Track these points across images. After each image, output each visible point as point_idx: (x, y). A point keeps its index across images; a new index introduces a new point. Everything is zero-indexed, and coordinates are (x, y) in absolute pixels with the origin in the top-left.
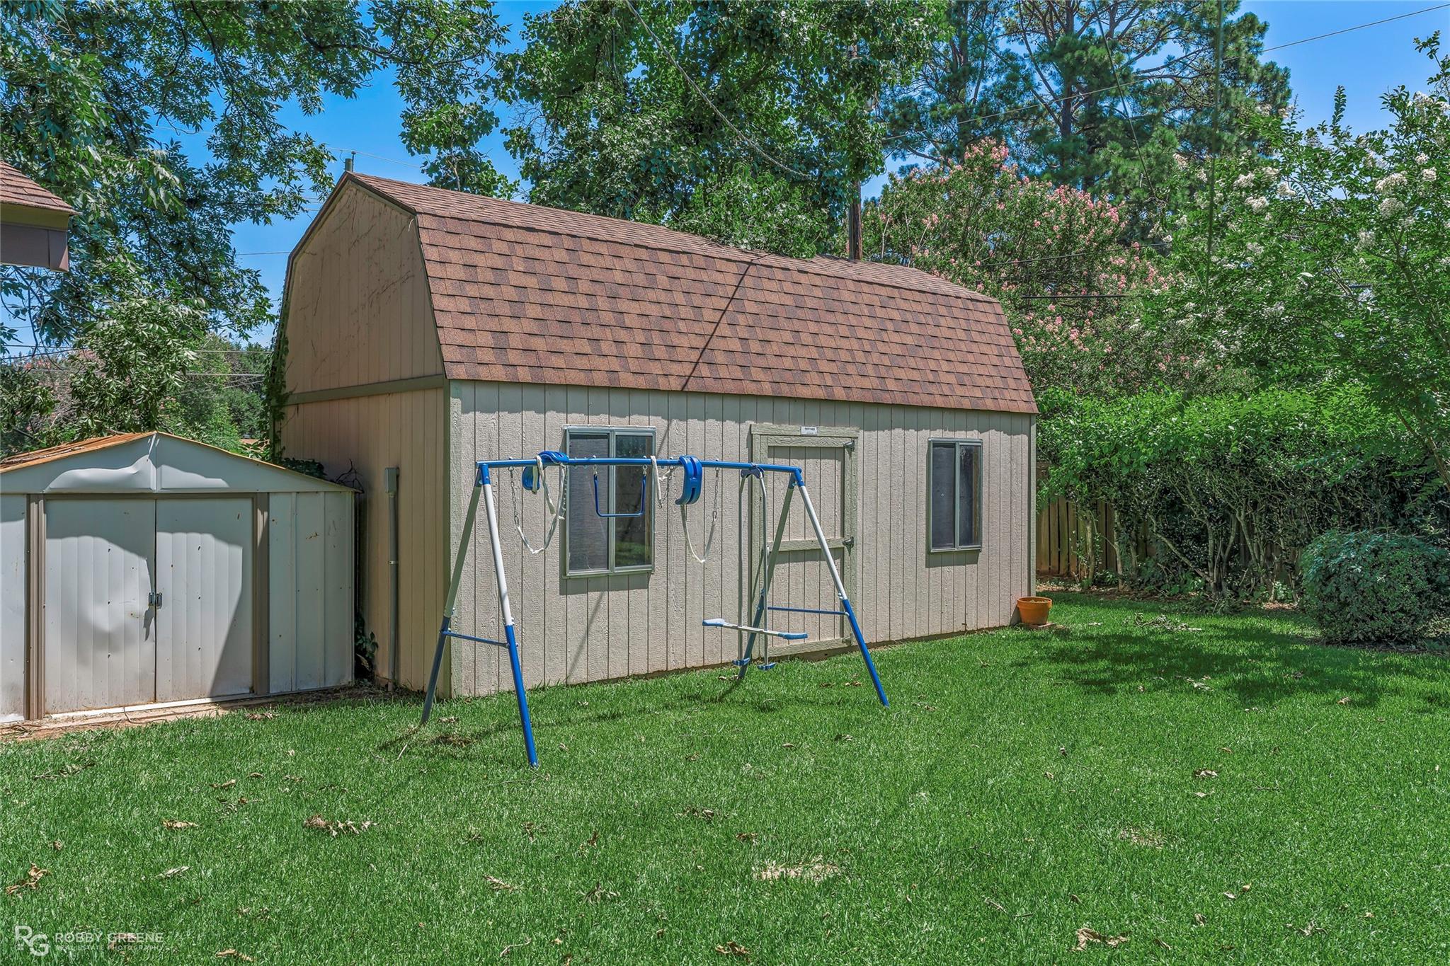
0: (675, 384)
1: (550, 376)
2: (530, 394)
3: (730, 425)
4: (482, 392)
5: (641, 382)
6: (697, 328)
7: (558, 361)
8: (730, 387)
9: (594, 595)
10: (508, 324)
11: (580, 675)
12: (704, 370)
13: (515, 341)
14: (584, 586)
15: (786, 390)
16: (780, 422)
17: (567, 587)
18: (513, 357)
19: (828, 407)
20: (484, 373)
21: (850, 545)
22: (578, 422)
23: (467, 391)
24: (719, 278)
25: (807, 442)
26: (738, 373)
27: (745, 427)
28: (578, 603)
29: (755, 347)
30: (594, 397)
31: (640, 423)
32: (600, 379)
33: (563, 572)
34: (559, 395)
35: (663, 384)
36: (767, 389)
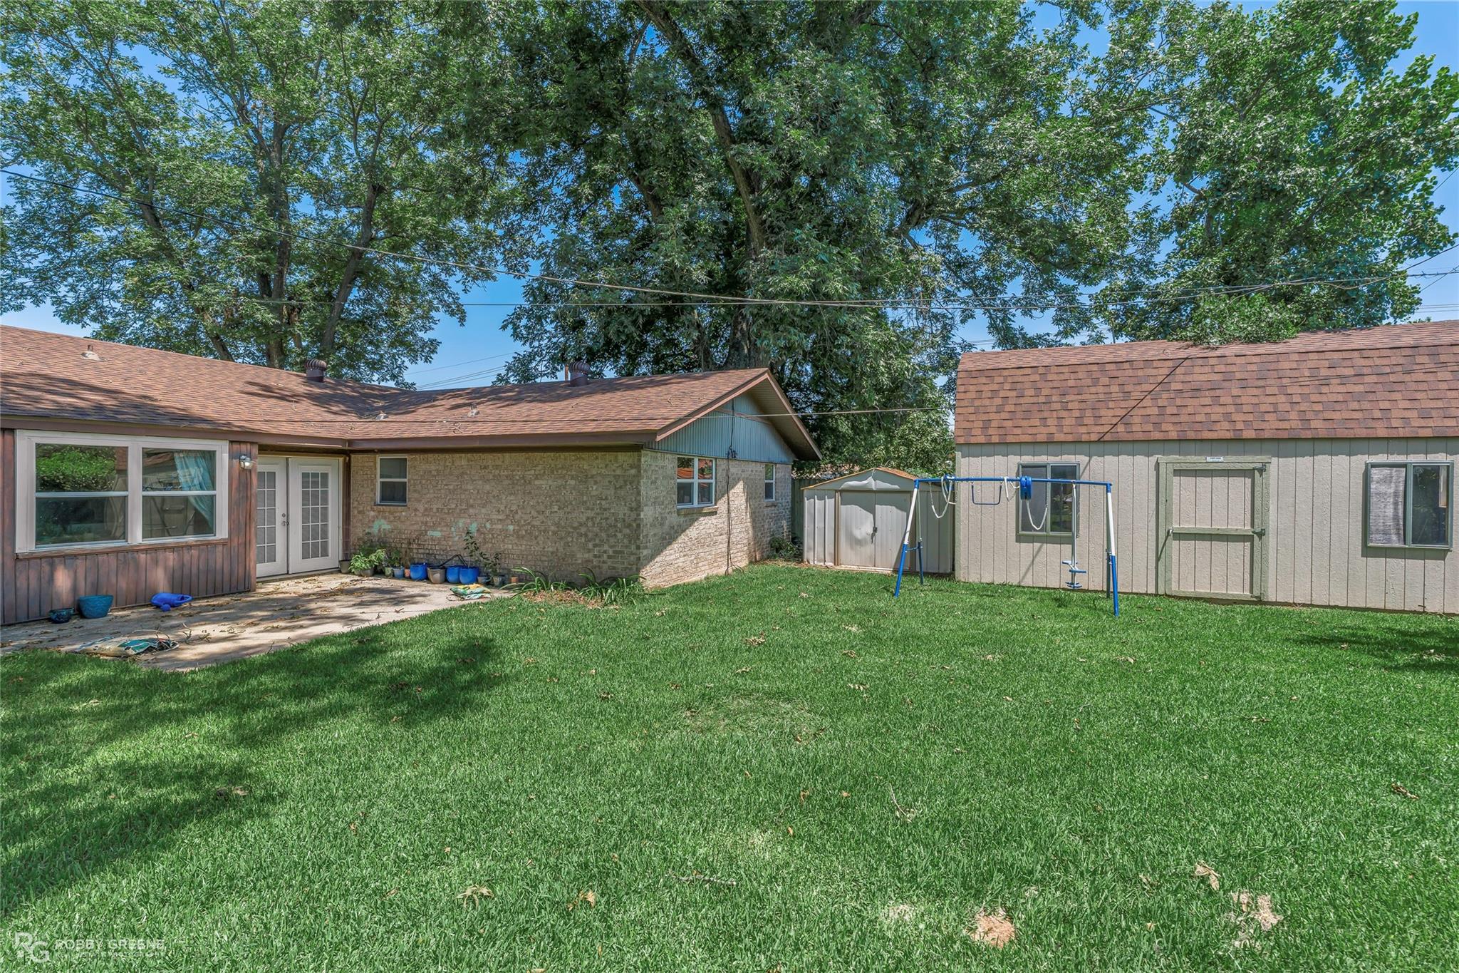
0: (1094, 437)
1: (1010, 439)
2: (998, 448)
3: (1140, 459)
4: (973, 449)
5: (1070, 438)
6: (1123, 404)
7: (1018, 431)
8: (1141, 436)
9: (1037, 545)
10: (992, 416)
11: (1028, 582)
12: (1121, 428)
13: (994, 424)
14: (1032, 539)
15: (1191, 435)
16: (1186, 454)
17: (1019, 539)
18: (991, 431)
19: (1236, 443)
20: (973, 440)
21: (1261, 534)
22: (1027, 459)
23: (965, 449)
24: (1154, 372)
25: (1212, 467)
26: (1150, 427)
27: (1153, 459)
28: (1027, 548)
29: (1170, 410)
30: (1038, 448)
31: (1068, 459)
32: (1041, 438)
33: (1017, 531)
34: (1017, 448)
35: (1085, 438)
36: (1174, 435)
